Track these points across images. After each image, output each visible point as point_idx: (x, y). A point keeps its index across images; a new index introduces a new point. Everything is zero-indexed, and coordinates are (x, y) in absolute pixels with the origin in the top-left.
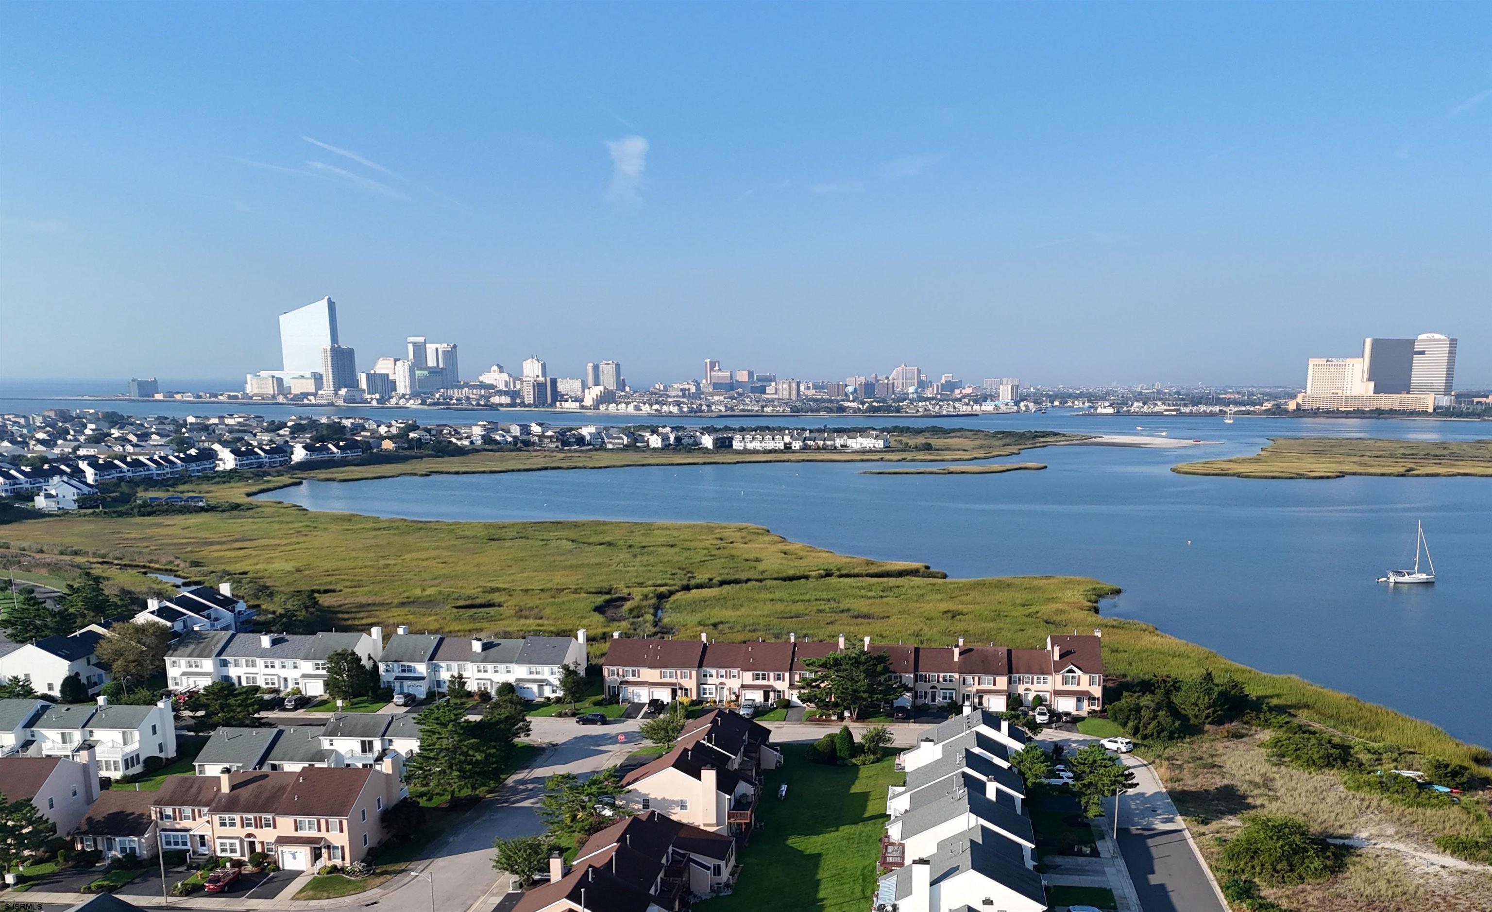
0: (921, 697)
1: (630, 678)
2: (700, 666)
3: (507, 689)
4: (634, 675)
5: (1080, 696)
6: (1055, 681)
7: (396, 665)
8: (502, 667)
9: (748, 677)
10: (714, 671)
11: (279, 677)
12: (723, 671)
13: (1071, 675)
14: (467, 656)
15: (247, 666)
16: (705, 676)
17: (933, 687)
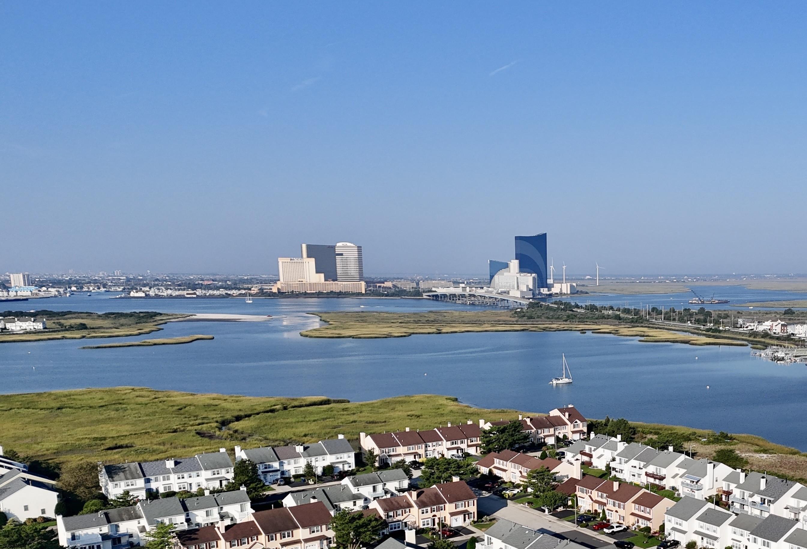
1: (392, 453)
2: (425, 442)
4: (393, 451)
5: (580, 432)
6: (570, 428)
7: (261, 465)
8: (320, 458)
9: (448, 444)
10: (430, 444)
12: (434, 443)
13: (576, 424)
14: (297, 455)
15: (164, 480)
16: (428, 447)
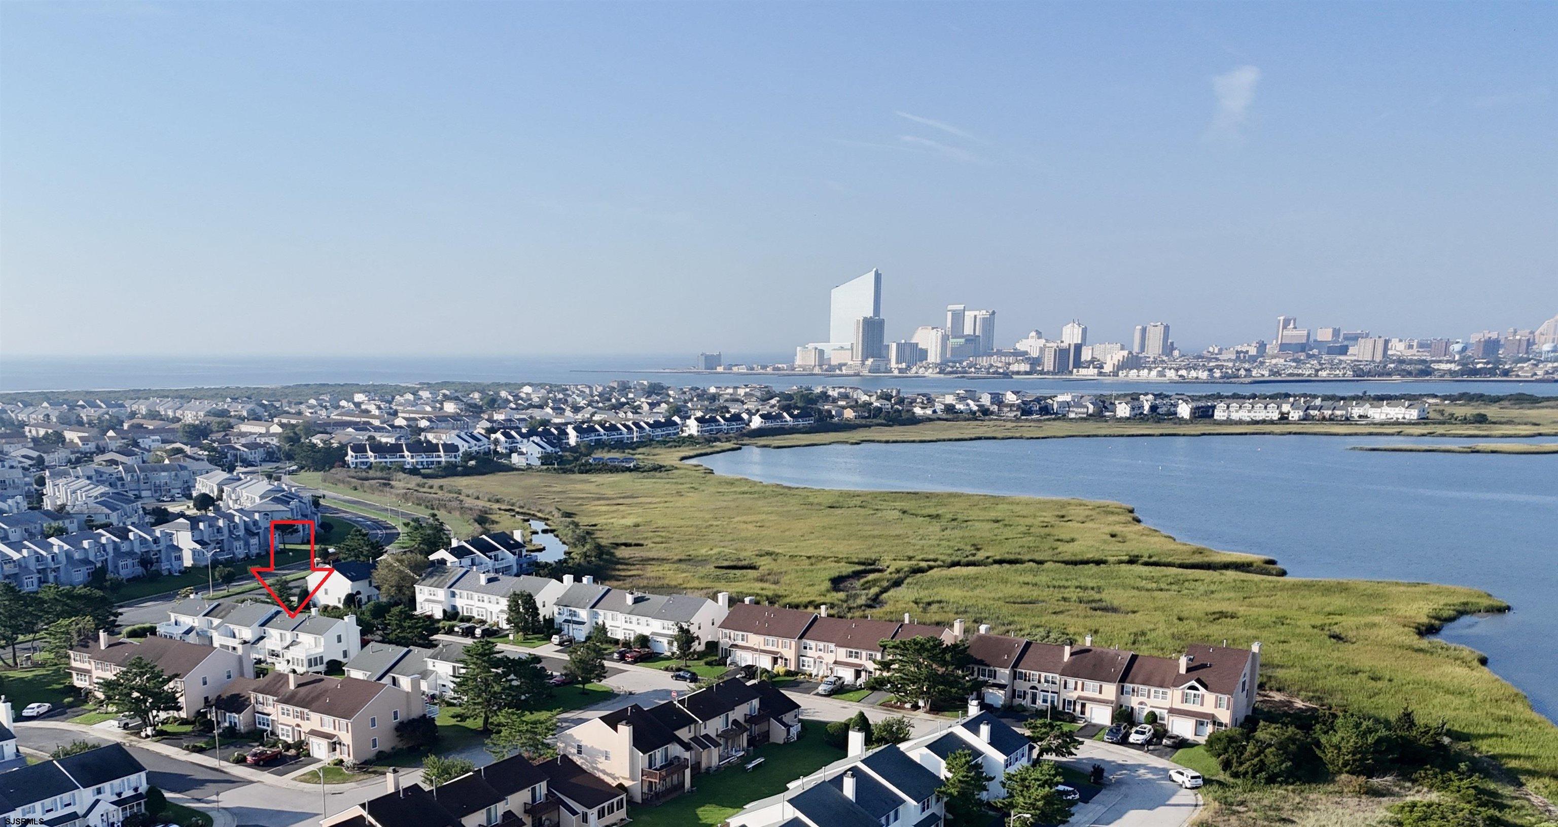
0: (1019, 697)
1: (740, 642)
2: (801, 638)
3: (644, 641)
4: (743, 640)
5: (1201, 719)
6: (1174, 697)
7: (565, 608)
8: (643, 620)
9: (841, 654)
10: (813, 644)
11: (487, 611)
12: (821, 645)
13: (1193, 692)
14: (618, 608)
15: (468, 598)
16: (805, 648)
17: (1033, 688)
